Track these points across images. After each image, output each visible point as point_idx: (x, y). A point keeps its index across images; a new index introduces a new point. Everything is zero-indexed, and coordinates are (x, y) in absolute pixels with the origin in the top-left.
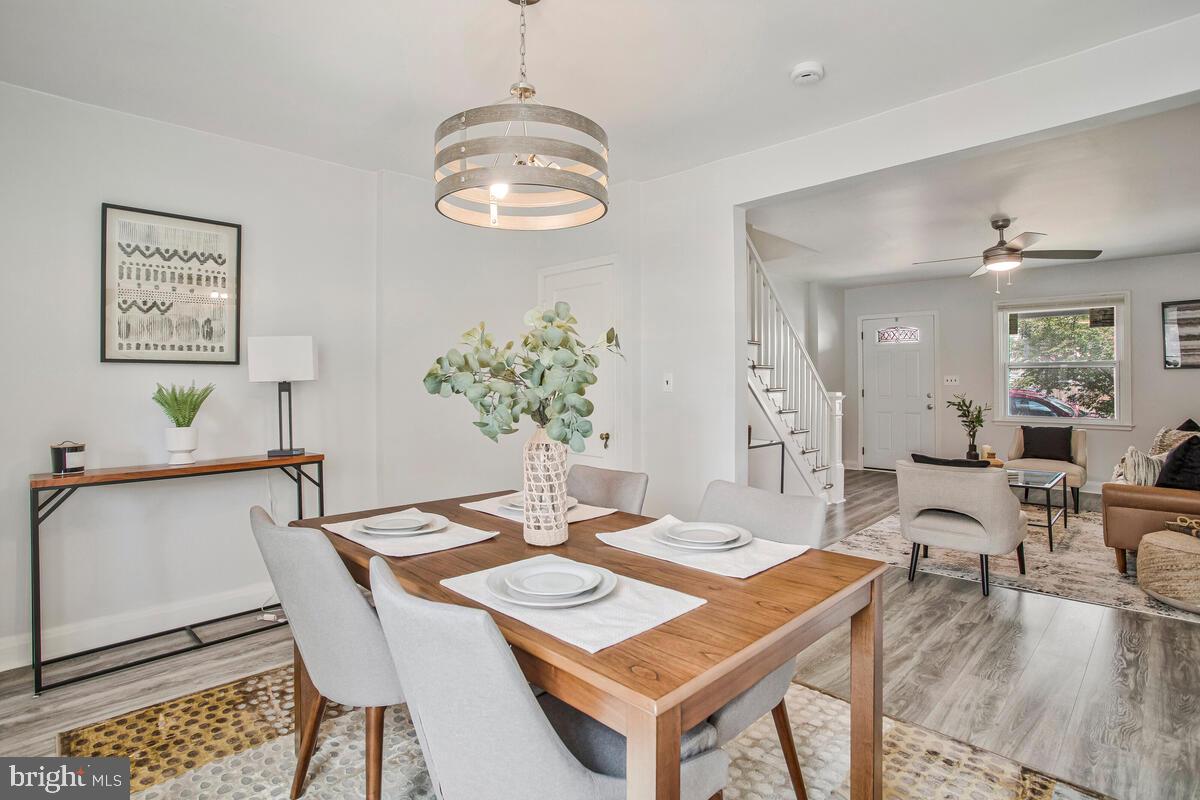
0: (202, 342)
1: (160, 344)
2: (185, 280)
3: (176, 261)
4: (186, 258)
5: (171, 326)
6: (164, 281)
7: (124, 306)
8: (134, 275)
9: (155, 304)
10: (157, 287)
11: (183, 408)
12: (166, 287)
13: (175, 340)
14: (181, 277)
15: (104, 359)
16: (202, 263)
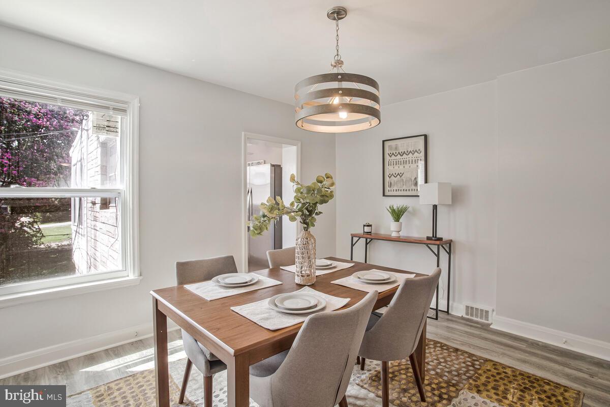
0: (413, 187)
1: (400, 189)
2: (408, 163)
3: (405, 156)
4: (407, 154)
5: (403, 182)
6: (401, 164)
7: (390, 176)
8: (392, 164)
9: (398, 174)
10: (399, 167)
11: (397, 215)
12: (401, 167)
13: (405, 187)
14: (406, 161)
15: (384, 195)
16: (413, 154)
